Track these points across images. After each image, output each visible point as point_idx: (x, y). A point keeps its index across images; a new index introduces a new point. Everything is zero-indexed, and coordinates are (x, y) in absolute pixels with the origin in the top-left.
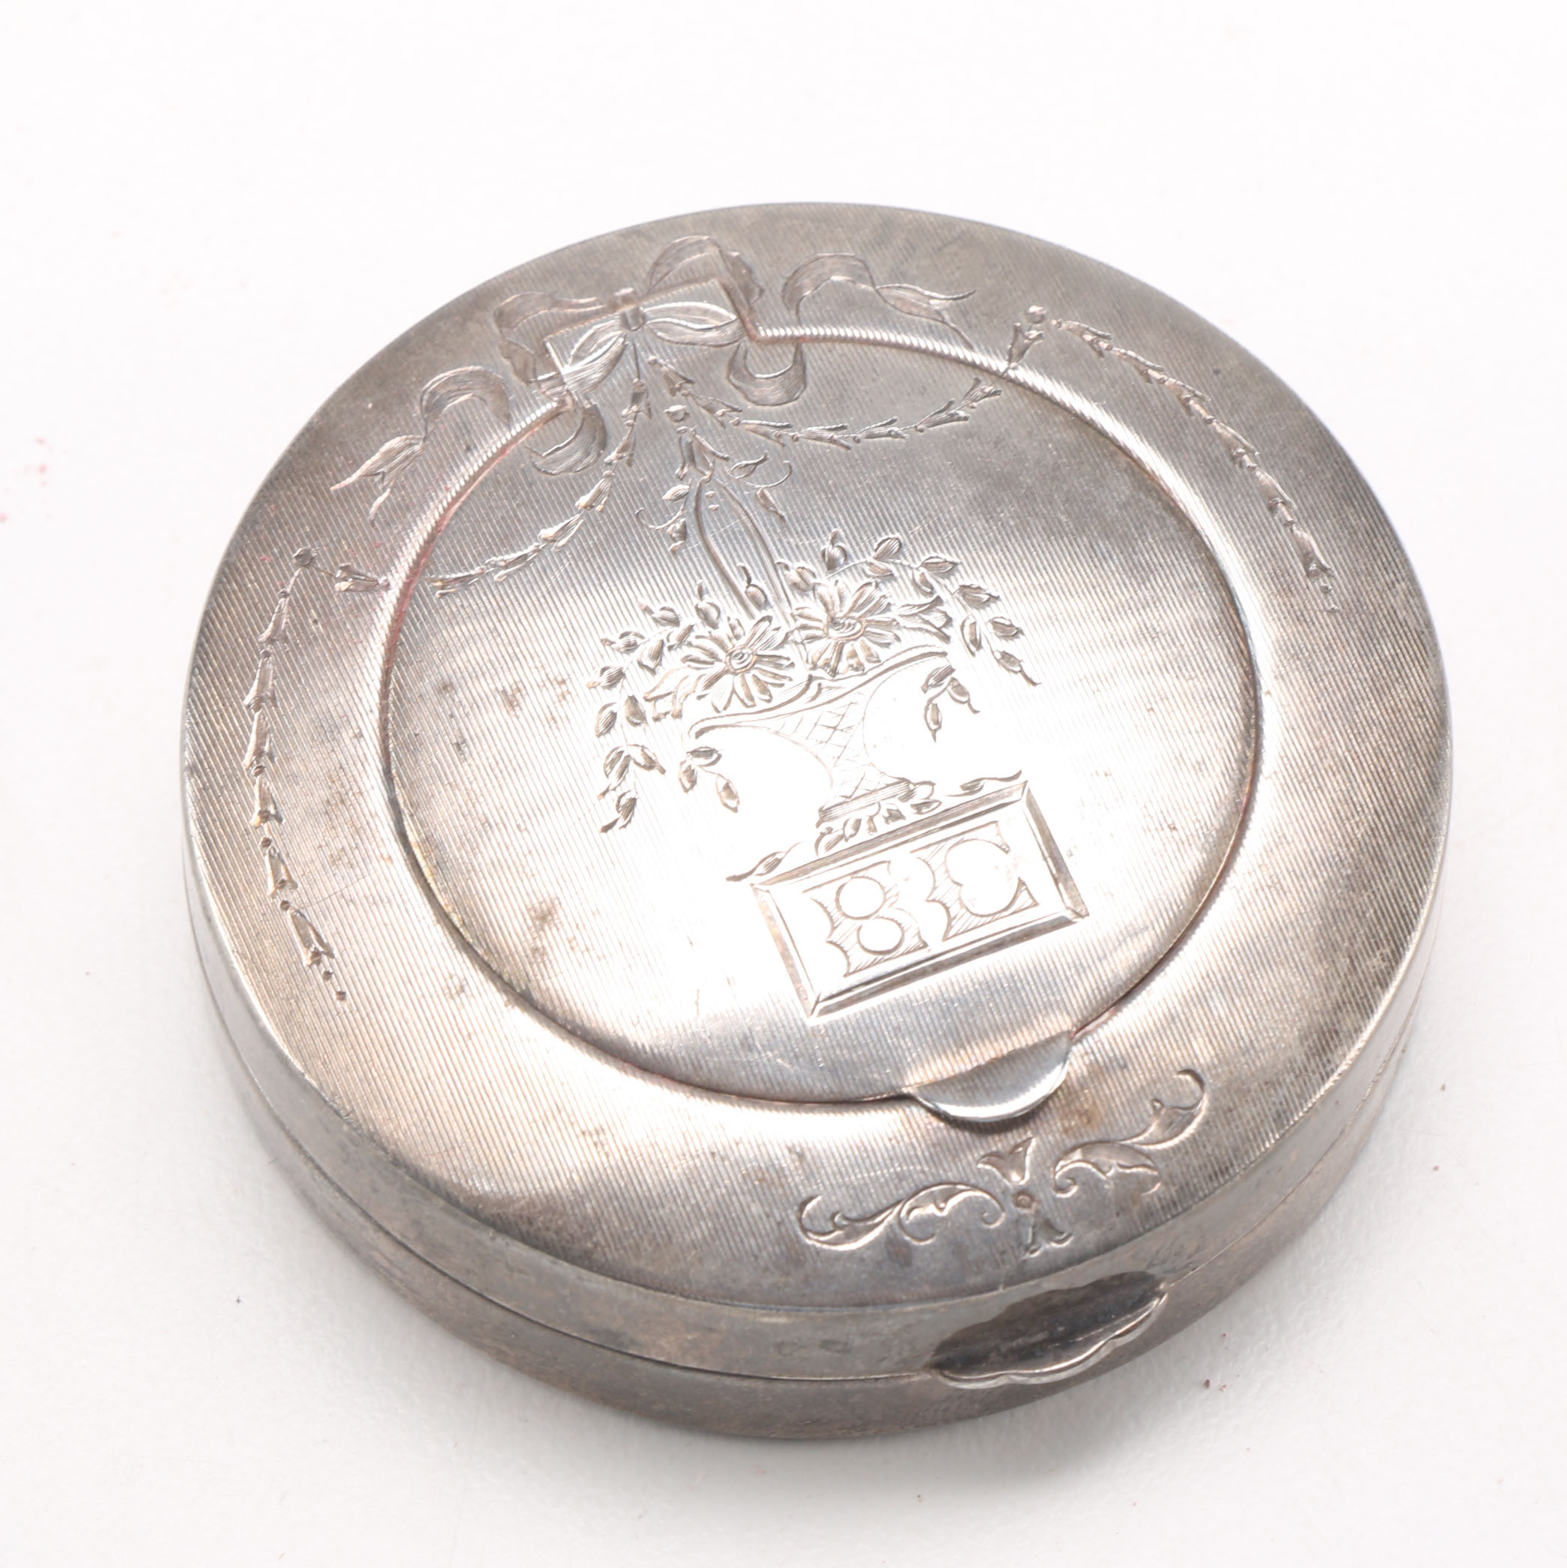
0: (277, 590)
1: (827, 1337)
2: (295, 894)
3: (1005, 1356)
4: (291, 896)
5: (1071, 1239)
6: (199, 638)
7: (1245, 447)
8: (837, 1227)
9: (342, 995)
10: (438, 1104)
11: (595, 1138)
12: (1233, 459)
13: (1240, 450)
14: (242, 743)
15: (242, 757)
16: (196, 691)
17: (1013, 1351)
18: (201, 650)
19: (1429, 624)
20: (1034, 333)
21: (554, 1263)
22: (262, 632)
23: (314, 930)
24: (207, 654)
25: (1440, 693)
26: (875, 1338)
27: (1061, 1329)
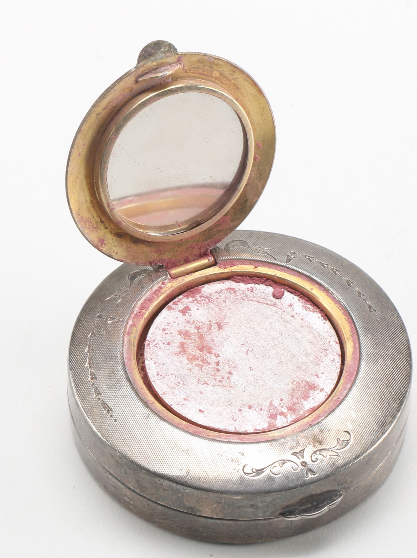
0: (92, 324)
1: (252, 503)
2: (101, 396)
3: (300, 511)
4: (100, 397)
5: (317, 474)
6: (72, 338)
7: (351, 282)
8: (254, 472)
9: (116, 421)
10: (143, 446)
11: (187, 452)
12: (348, 285)
13: (350, 283)
14: (85, 361)
15: (85, 365)
16: (71, 350)
17: (302, 510)
18: (72, 341)
19: (403, 324)
20: (292, 257)
21: (176, 485)
22: (88, 334)
23: (107, 405)
24: (74, 341)
25: (408, 341)
26: (265, 503)
27: (315, 504)
